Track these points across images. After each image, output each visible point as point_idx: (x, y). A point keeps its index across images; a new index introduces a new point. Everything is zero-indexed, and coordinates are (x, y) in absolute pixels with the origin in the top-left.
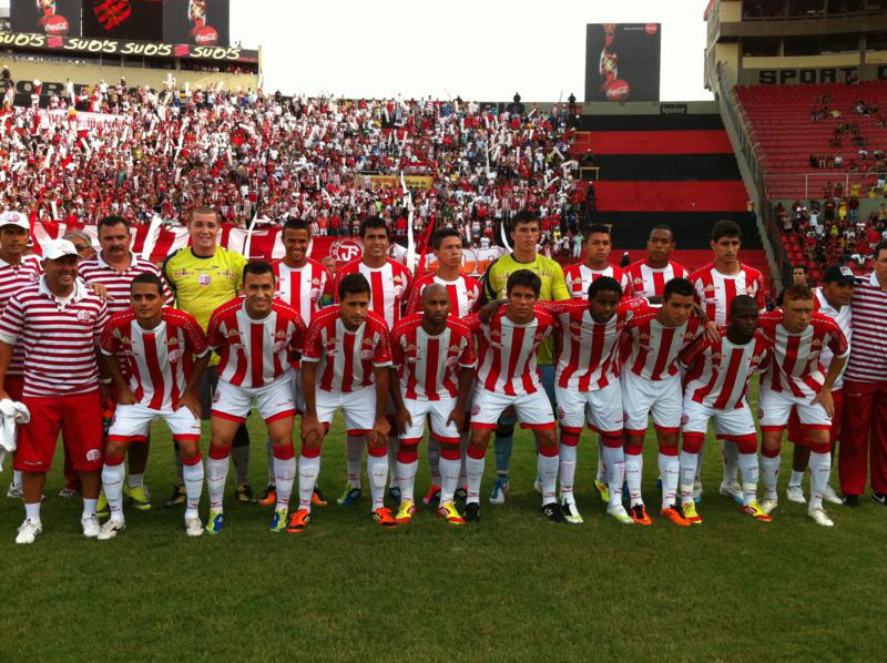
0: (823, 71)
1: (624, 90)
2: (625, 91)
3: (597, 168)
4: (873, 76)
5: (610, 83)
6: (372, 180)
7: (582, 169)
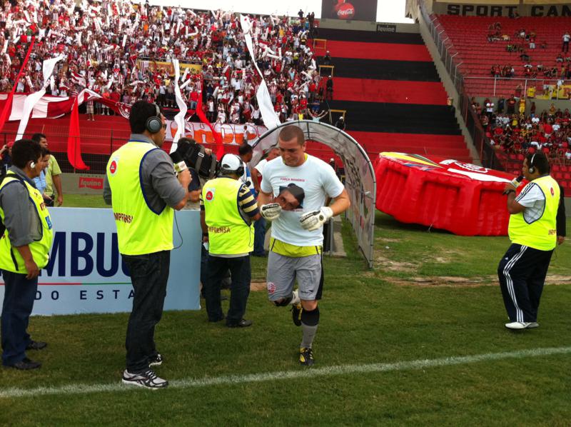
1: (350, 11)
2: (351, 13)
4: (528, 13)
7: (320, 66)
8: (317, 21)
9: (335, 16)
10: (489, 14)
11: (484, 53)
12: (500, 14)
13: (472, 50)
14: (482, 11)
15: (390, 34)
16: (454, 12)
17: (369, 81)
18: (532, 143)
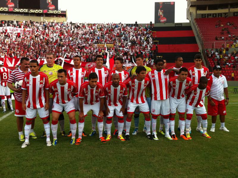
0: (219, 14)
1: (165, 20)
3: (158, 41)
4: (232, 15)
5: (161, 18)
6: (97, 45)
7: (154, 41)
8: (153, 25)
9: (160, 22)
10: (217, 17)
11: (214, 32)
15: (180, 27)
16: (204, 17)
17: (171, 45)
18: (227, 64)
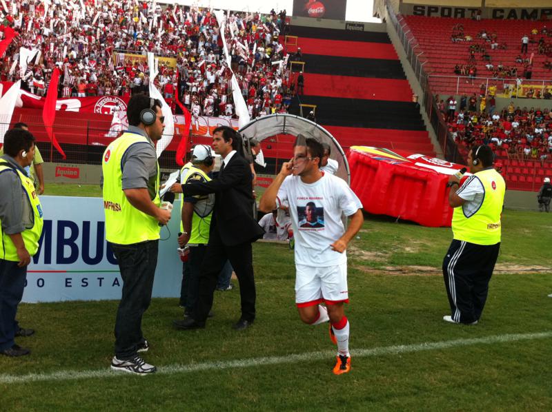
1: (320, 10)
2: (321, 11)
4: (490, 16)
6: (125, 57)
7: (292, 62)
8: (289, 19)
9: (306, 14)
10: (453, 16)
11: (448, 52)
12: (463, 16)
13: (436, 50)
14: (446, 13)
15: (358, 33)
16: (420, 13)
17: (338, 77)
18: (493, 139)
